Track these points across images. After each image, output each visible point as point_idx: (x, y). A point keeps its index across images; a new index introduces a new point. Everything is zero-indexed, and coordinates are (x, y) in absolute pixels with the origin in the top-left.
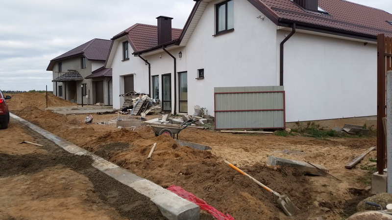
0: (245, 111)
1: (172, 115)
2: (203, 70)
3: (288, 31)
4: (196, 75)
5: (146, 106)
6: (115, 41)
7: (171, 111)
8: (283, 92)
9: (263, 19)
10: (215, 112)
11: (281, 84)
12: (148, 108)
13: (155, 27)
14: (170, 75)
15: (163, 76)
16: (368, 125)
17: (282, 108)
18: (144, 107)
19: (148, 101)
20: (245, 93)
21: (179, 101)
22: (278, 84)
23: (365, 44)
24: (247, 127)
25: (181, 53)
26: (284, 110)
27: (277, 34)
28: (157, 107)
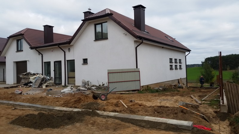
0: (123, 82)
1: (63, 86)
2: (87, 59)
3: (140, 42)
4: (82, 62)
5: (44, 82)
6: (11, 39)
7: (61, 84)
8: (139, 71)
9: (126, 35)
10: (108, 83)
11: (137, 67)
12: (45, 83)
13: (42, 31)
14: (60, 62)
15: (55, 62)
16: (166, 86)
17: (139, 80)
18: (43, 82)
19: (45, 78)
20: (122, 72)
21: (68, 77)
22: (136, 68)
23: (163, 47)
24: (124, 90)
25: (69, 49)
26: (140, 80)
27: (134, 43)
28: (50, 81)
